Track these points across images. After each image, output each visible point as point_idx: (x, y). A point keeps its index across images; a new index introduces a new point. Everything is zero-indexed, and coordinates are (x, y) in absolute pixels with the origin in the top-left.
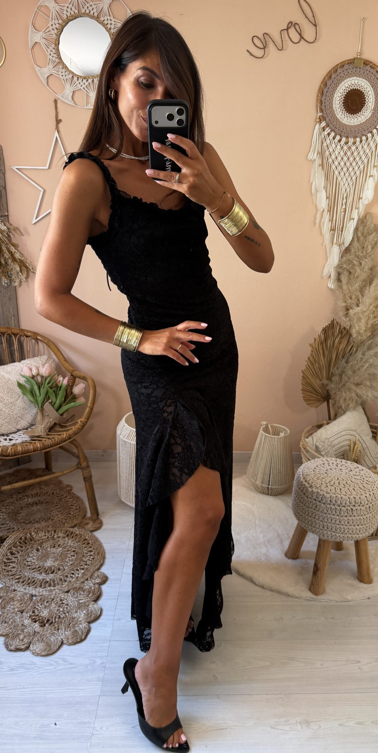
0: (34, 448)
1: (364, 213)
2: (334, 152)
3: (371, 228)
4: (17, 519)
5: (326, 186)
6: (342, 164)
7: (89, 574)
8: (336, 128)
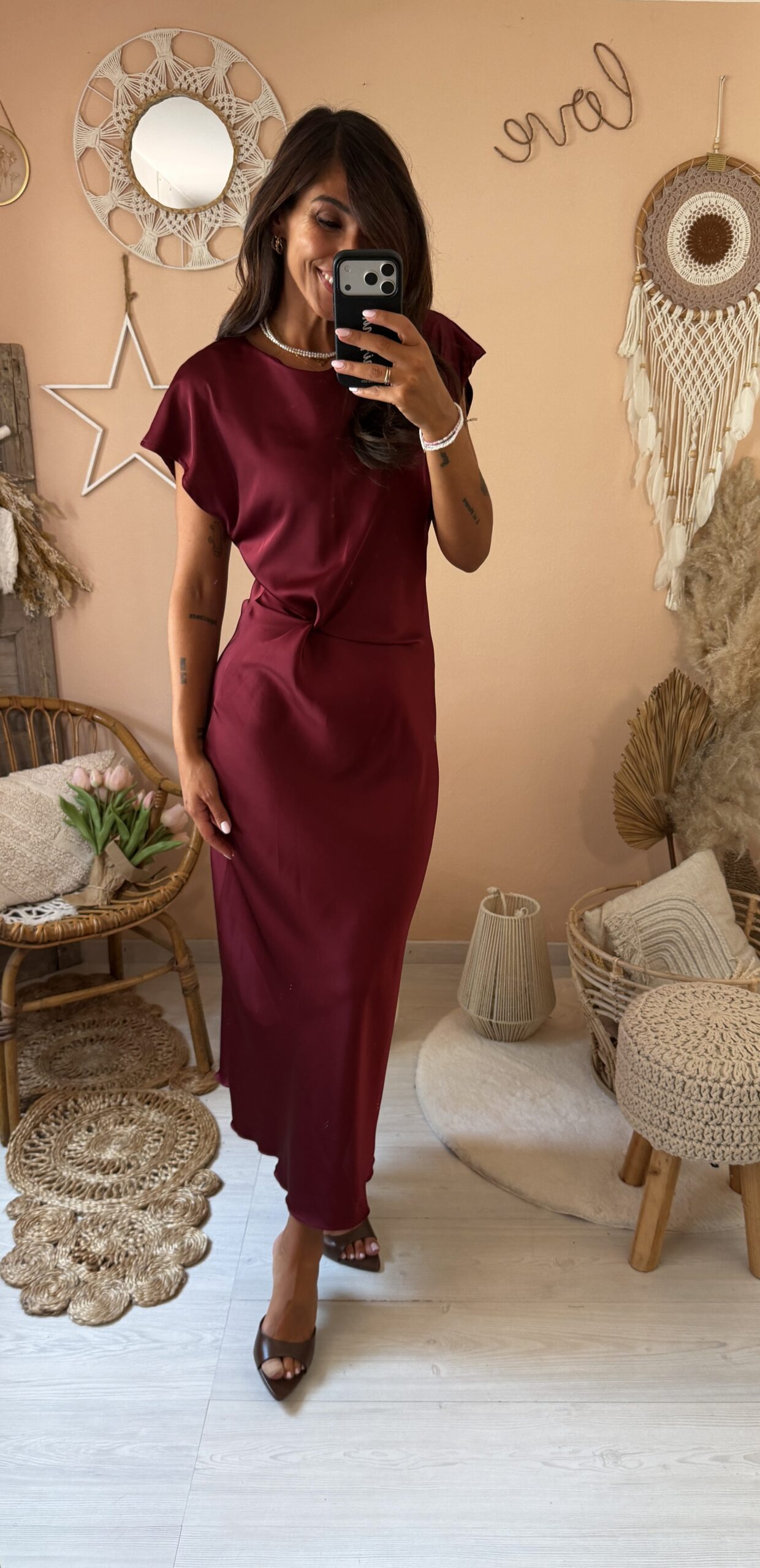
0: (86, 928)
1: (734, 459)
2: (671, 339)
3: (750, 489)
4: (51, 1069)
5: (658, 405)
6: (688, 362)
7: (187, 1175)
8: (673, 291)
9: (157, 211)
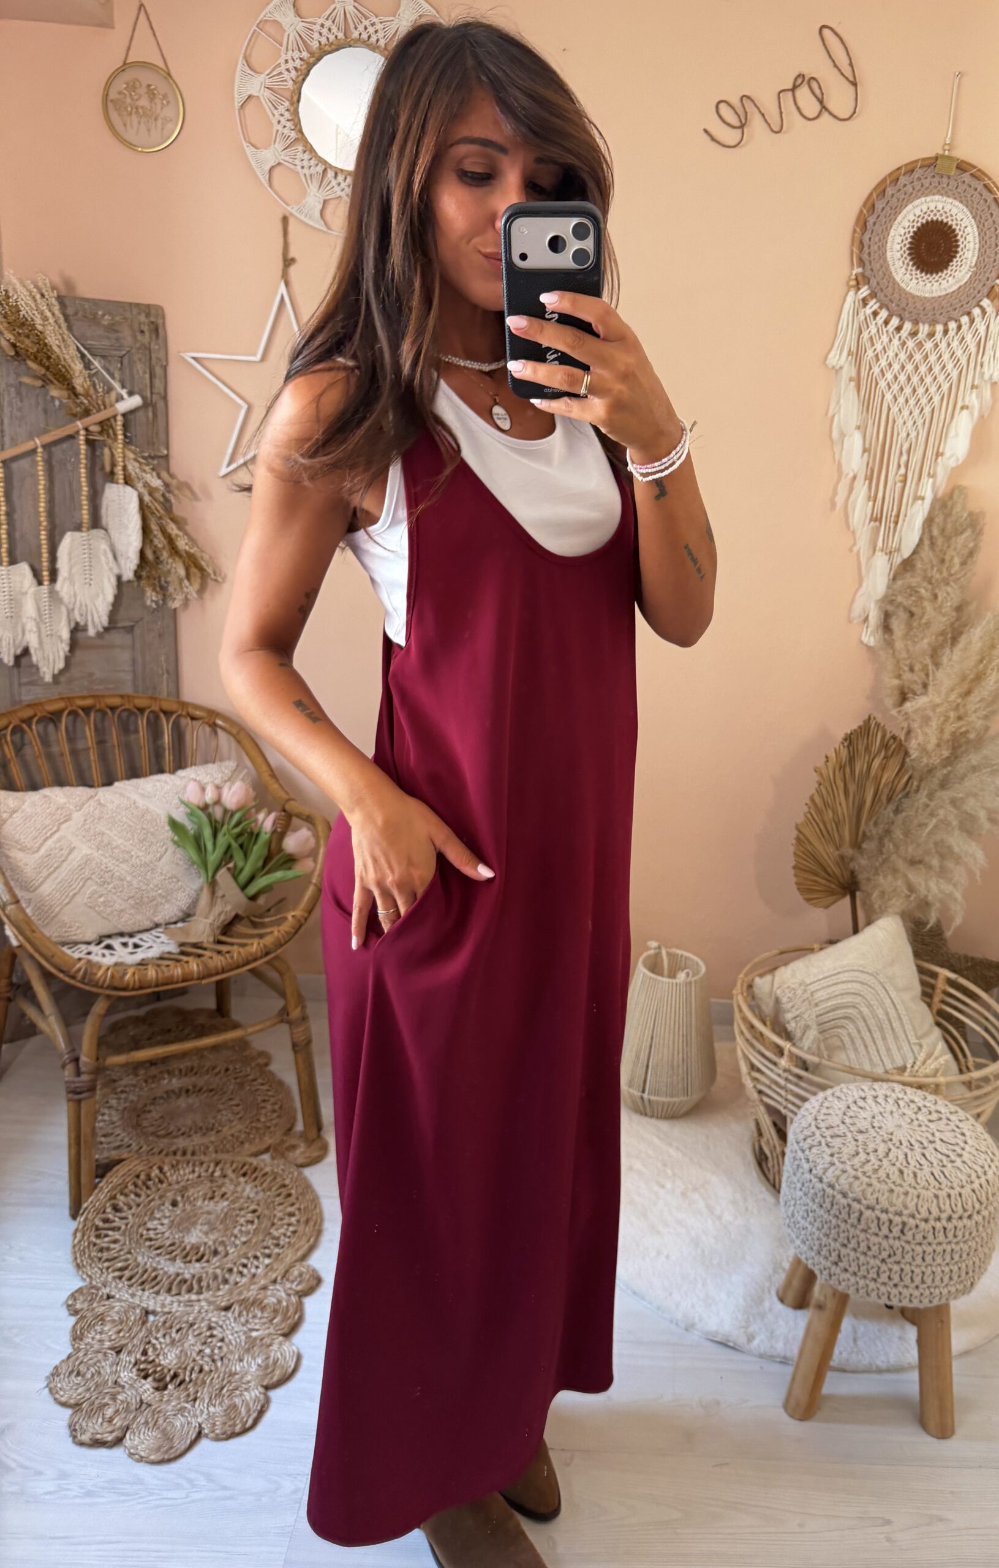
1: (945, 486)
2: (885, 352)
3: (961, 520)
4: (138, 1125)
5: (864, 424)
6: (902, 378)
7: (281, 1268)
8: (891, 301)
9: (325, 171)
